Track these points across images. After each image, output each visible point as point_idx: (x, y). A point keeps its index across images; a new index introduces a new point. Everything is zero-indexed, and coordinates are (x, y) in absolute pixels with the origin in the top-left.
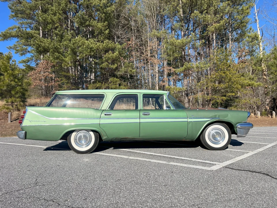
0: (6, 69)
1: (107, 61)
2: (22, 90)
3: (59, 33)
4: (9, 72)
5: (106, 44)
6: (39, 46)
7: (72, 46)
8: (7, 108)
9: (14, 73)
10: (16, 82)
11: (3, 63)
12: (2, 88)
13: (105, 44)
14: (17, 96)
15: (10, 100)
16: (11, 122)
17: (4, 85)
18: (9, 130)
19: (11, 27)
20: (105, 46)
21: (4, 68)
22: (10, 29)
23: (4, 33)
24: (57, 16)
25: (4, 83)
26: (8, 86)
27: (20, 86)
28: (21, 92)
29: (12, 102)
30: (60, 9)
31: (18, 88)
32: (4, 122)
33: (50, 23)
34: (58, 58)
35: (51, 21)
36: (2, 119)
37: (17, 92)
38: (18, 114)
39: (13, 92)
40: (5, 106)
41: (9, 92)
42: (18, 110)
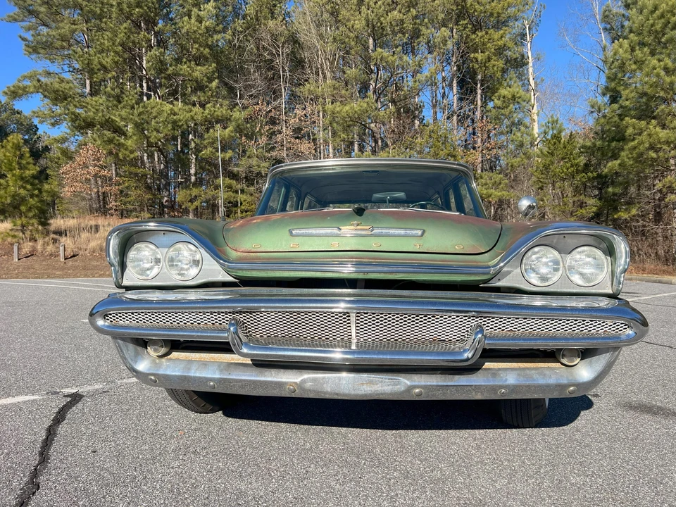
0: (10, 167)
1: (212, 144)
2: (39, 204)
3: (113, 92)
4: (15, 172)
5: (210, 111)
6: (76, 116)
7: (137, 119)
8: (12, 236)
9: (24, 175)
10: (28, 191)
11: (5, 155)
12: (3, 200)
13: (207, 111)
14: (31, 214)
15: (19, 222)
16: (19, 259)
17: (6, 195)
18: (14, 272)
19: (26, 74)
20: (209, 114)
21: (7, 165)
22: (25, 77)
23: (12, 89)
24: (111, 57)
25: (6, 193)
26: (13, 196)
27: (37, 196)
28: (37, 207)
29: (23, 226)
30: (117, 43)
31: (32, 201)
32: (8, 261)
33: (99, 70)
34: (110, 141)
35: (99, 66)
36: (4, 255)
37: (30, 208)
38: (33, 247)
39: (23, 208)
40: (11, 233)
41: (16, 207)
42: (33, 239)
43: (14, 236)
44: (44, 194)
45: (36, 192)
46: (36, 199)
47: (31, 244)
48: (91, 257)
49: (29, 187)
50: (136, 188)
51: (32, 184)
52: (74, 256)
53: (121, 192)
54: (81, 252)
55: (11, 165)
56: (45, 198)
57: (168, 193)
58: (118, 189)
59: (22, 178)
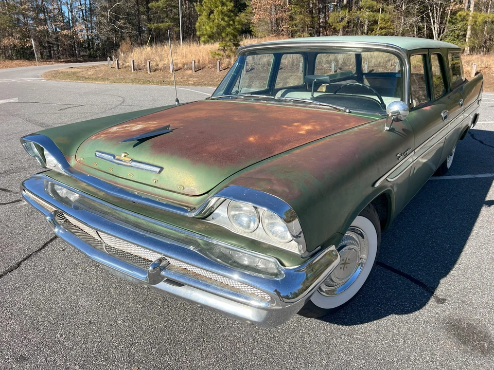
2: (233, 31)
9: (223, 11)
10: (226, 22)
14: (228, 39)
16: (220, 71)
25: (213, 24)
26: (218, 26)
28: (232, 34)
31: (229, 29)
37: (227, 34)
38: (229, 62)
39: (223, 35)
40: (217, 52)
41: (219, 34)
42: (229, 57)
43: (219, 55)
44: (236, 23)
45: (231, 22)
46: (231, 27)
47: (228, 60)
48: (261, 70)
49: (226, 19)
50: (300, 13)
51: (229, 17)
52: (252, 69)
53: (290, 17)
54: (256, 67)
55: (216, 4)
56: (237, 26)
57: (323, 15)
58: (288, 15)
59: (222, 13)
